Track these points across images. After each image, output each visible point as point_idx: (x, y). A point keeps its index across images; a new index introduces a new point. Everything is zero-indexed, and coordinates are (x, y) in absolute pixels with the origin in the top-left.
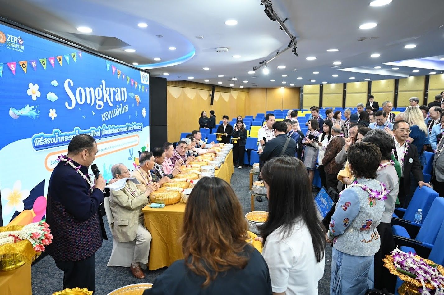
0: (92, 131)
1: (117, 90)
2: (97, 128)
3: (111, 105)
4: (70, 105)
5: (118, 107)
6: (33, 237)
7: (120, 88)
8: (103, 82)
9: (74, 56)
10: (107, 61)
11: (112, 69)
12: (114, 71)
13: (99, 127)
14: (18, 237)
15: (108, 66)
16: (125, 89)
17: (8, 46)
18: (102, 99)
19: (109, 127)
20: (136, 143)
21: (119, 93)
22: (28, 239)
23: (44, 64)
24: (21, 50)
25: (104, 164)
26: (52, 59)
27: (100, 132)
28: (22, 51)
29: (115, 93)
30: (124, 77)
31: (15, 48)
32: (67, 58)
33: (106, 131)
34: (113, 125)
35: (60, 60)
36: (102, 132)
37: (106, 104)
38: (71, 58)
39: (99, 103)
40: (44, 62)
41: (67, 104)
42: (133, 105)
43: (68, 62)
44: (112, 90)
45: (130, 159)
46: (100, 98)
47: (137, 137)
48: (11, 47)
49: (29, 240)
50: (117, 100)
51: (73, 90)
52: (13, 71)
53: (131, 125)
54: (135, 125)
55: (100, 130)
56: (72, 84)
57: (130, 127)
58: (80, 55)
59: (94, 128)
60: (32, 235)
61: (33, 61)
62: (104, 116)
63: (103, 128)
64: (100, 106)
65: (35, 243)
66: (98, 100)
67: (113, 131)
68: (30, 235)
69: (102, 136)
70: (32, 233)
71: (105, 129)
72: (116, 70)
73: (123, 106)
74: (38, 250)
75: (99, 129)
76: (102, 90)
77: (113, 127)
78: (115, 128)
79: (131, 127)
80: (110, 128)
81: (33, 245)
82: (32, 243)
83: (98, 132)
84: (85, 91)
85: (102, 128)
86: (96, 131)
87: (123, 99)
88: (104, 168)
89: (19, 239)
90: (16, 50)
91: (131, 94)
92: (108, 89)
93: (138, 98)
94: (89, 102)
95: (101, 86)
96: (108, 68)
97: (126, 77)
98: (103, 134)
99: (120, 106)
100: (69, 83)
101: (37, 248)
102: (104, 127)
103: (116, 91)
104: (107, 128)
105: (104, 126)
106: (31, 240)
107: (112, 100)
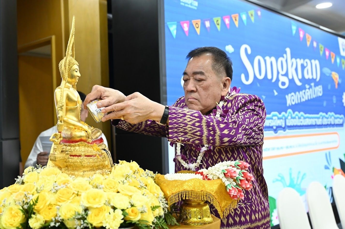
0: (274, 118)
1: (307, 62)
2: (280, 114)
3: (299, 84)
4: (247, 78)
5: (307, 86)
6: (228, 174)
7: (310, 60)
8: (288, 50)
9: (252, 15)
10: (292, 21)
11: (299, 33)
12: (301, 36)
13: (283, 113)
14: (207, 176)
15: (294, 28)
16: (317, 62)
17: (182, 2)
18: (286, 75)
19: (297, 115)
20: (335, 145)
21: (309, 67)
22: (221, 177)
23: (218, 24)
24: (195, 6)
25: (291, 169)
26: (227, 18)
27: (284, 121)
28: (196, 8)
29: (303, 67)
30: (315, 44)
31: (188, 4)
32: (244, 17)
33: (292, 120)
34: (302, 113)
35: (236, 20)
36: (287, 121)
37: (292, 81)
38: (248, 18)
39: (283, 79)
40: (218, 22)
41: (243, 77)
42: (329, 87)
43: (245, 22)
44: (300, 62)
45: (326, 168)
46: (284, 72)
47: (335, 136)
48: (185, 3)
49: (221, 180)
50: (307, 77)
51: (251, 58)
52: (186, 31)
53: (327, 116)
54: (333, 117)
55: (284, 118)
56: (249, 52)
57: (325, 120)
58: (259, 13)
59: (276, 113)
60: (226, 172)
61: (207, 20)
62: (290, 98)
63: (288, 116)
64: (283, 84)
65: (230, 185)
66: (282, 75)
67: (301, 122)
68: (223, 172)
69: (286, 127)
70: (226, 170)
71: (292, 118)
72: (304, 36)
73: (315, 86)
74: (235, 194)
75: (284, 116)
76: (286, 61)
77: (302, 116)
78: (305, 118)
79: (327, 118)
80: (297, 117)
81: (228, 187)
82: (226, 184)
83: (281, 120)
84: (265, 61)
85: (286, 115)
86: (279, 119)
87: (315, 77)
88: (291, 174)
89: (209, 179)
90: (190, 6)
91: (327, 70)
92: (294, 60)
93: (335, 76)
94: (269, 77)
95: (285, 55)
96: (294, 32)
97: (318, 45)
98: (288, 124)
99: (311, 87)
100: (246, 50)
101: (233, 191)
102: (290, 115)
103: (305, 65)
104: (294, 116)
105: (290, 113)
106: (224, 179)
107: (300, 77)
